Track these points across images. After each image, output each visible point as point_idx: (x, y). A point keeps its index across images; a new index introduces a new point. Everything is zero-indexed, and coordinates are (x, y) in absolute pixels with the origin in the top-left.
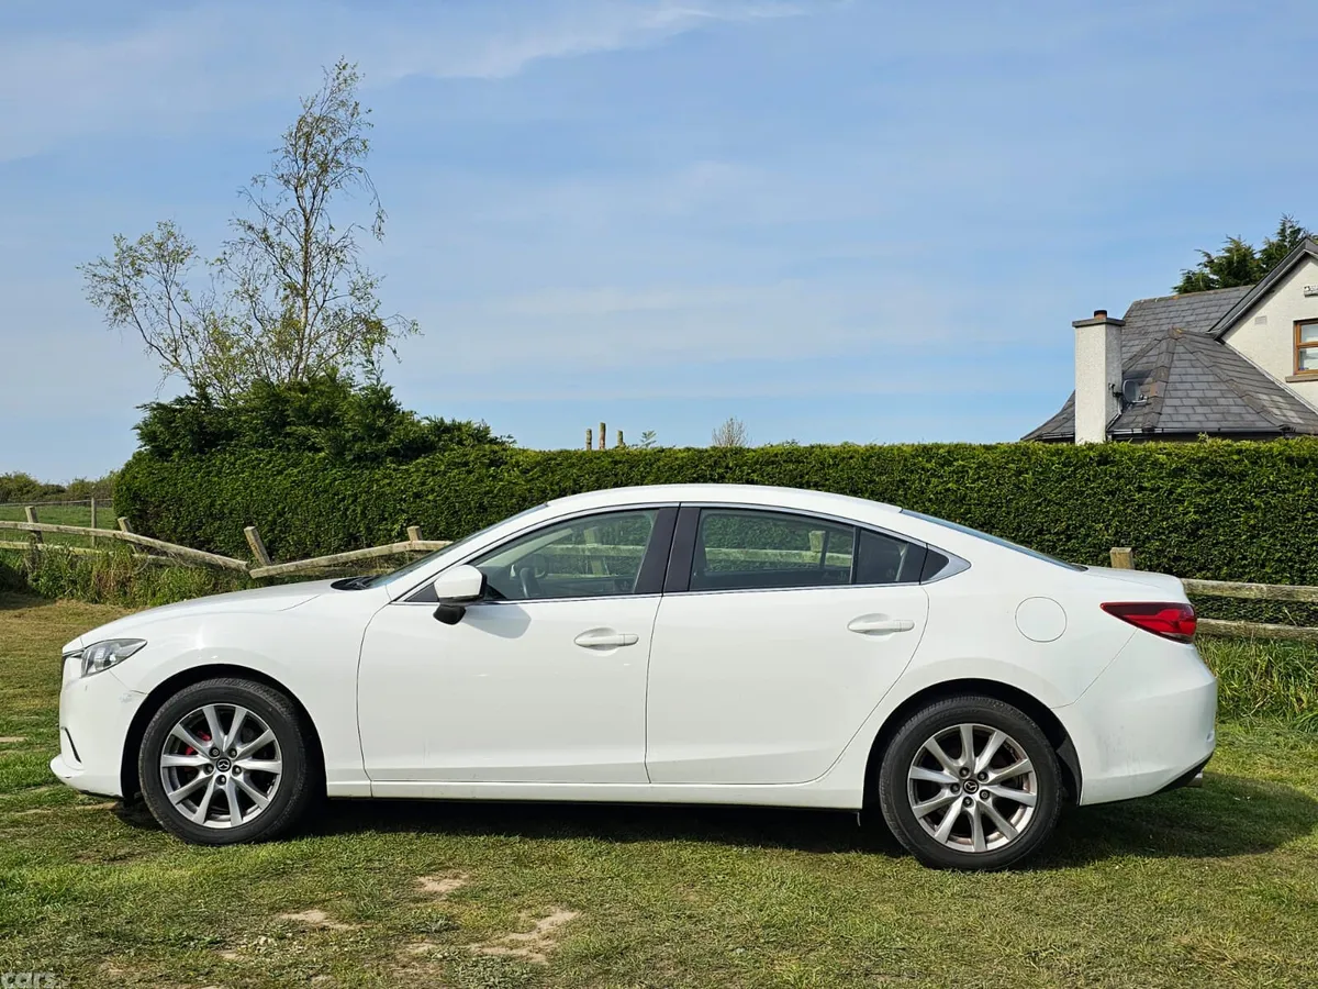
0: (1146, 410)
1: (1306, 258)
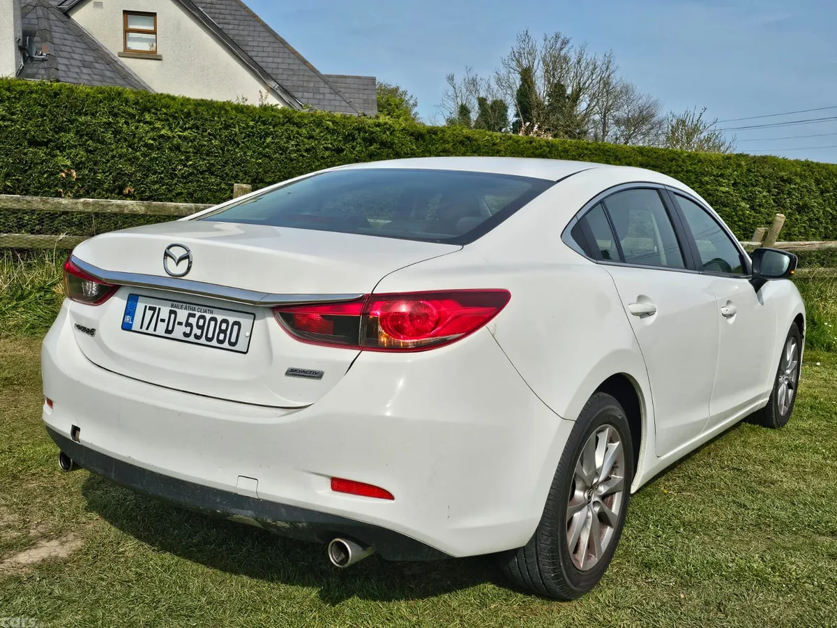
0: (45, 64)
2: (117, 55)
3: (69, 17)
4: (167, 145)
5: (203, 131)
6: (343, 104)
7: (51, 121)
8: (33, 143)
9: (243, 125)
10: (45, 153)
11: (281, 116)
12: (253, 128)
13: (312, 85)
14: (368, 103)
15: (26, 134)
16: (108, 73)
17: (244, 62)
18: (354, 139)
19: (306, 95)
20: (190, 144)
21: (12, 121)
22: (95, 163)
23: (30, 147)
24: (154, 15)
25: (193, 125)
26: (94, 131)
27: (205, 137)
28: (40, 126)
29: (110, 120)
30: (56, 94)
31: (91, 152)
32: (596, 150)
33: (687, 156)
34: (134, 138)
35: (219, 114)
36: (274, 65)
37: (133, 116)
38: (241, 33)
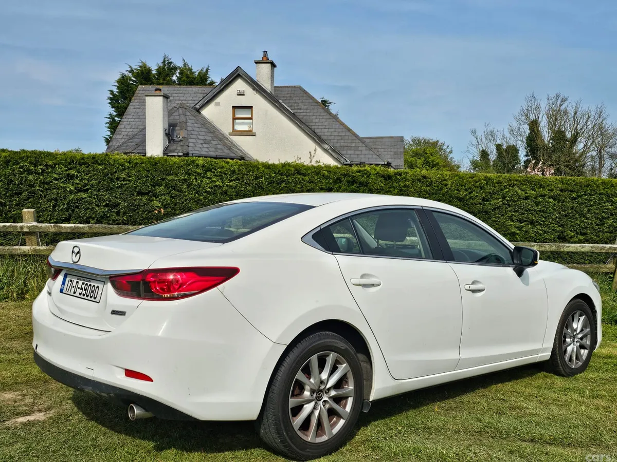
1: (239, 76)
2: (228, 134)
4: (220, 191)
5: (242, 182)
6: (375, 156)
7: (151, 180)
8: (140, 193)
9: (268, 177)
10: (146, 199)
11: (293, 169)
12: (274, 178)
13: (353, 145)
14: (398, 154)
15: (136, 188)
16: (219, 147)
17: (307, 133)
18: (341, 182)
19: (349, 152)
20: (233, 190)
21: (129, 181)
22: (176, 205)
23: (138, 196)
24: (251, 107)
25: (236, 178)
26: (176, 184)
27: (243, 185)
28: (144, 183)
29: (186, 177)
30: (156, 163)
31: (173, 197)
32: (524, 182)
33: (602, 183)
34: (200, 188)
35: (252, 171)
36: (329, 134)
37: (199, 174)
38: (308, 114)
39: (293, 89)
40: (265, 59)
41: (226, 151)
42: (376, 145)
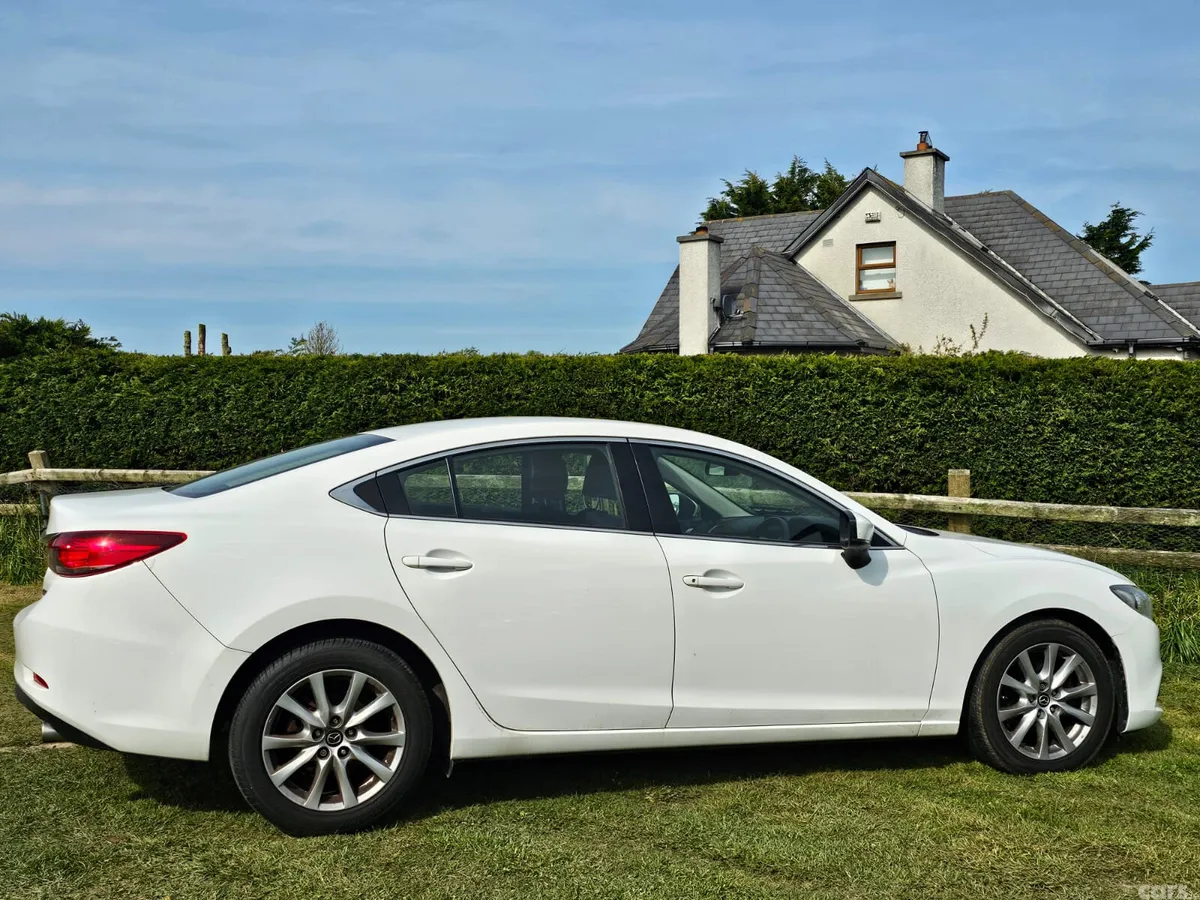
1: (868, 187)
2: (847, 300)
3: (795, 263)
6: (1162, 325)
13: (1114, 304)
16: (818, 325)
17: (1008, 287)
19: (1103, 319)
24: (893, 244)
36: (1063, 284)
37: (640, 383)
38: (1021, 247)
39: (995, 199)
40: (923, 146)
41: (831, 332)
42: (1191, 299)
